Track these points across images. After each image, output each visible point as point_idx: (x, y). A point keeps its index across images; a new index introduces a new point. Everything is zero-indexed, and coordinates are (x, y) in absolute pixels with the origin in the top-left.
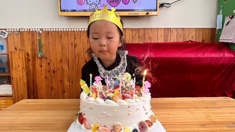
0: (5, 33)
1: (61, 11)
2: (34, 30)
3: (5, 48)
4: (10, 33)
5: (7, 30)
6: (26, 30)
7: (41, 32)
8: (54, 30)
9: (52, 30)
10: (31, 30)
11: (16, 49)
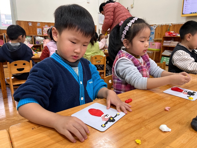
0: (155, 26)
1: (183, 14)
2: (168, 24)
3: (154, 33)
4: (157, 26)
5: (156, 25)
6: (164, 24)
7: (171, 25)
8: (178, 24)
9: (177, 24)
10: (167, 24)
11: (159, 34)
